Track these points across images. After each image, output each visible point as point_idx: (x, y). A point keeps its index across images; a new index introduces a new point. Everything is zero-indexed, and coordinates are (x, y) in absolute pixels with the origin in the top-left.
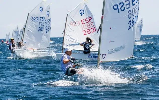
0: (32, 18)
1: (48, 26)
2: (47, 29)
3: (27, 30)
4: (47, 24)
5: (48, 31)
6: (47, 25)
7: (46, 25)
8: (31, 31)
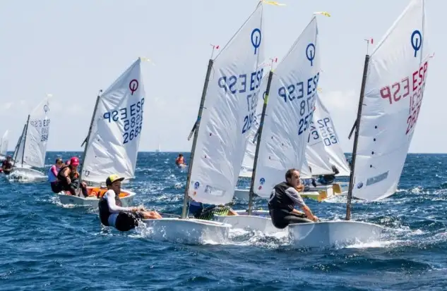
0: (225, 78)
1: (306, 107)
2: (304, 117)
3: (206, 132)
4: (306, 97)
5: (304, 126)
6: (306, 100)
7: (301, 100)
8: (220, 137)
